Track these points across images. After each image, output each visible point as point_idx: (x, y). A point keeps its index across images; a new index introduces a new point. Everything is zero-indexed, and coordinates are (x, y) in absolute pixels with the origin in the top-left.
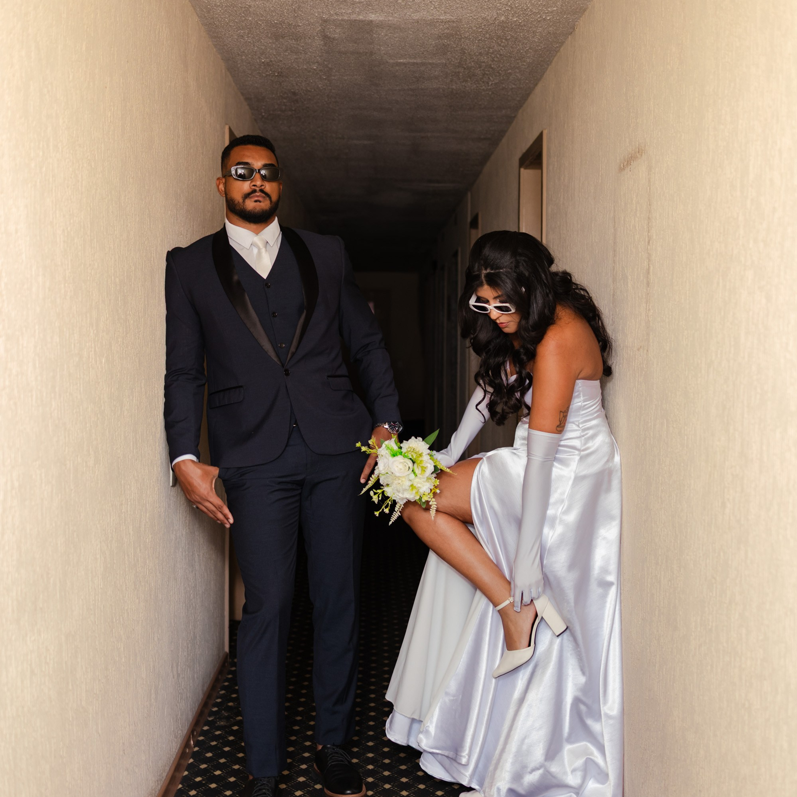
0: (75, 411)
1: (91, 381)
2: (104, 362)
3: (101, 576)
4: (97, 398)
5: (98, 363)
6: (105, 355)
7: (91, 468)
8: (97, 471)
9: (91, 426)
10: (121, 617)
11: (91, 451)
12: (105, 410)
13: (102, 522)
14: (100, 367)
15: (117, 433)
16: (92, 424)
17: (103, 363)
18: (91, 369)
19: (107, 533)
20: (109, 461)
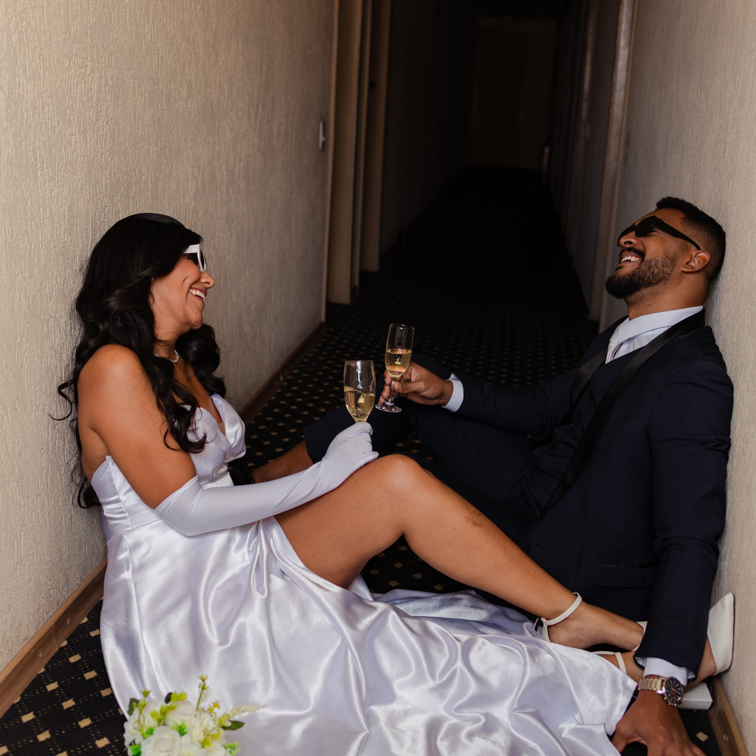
0: (168, 42)
1: (185, 21)
2: (200, 8)
3: (192, 197)
4: (191, 39)
5: (193, 7)
6: (201, 3)
7: (184, 98)
8: (190, 103)
9: (184, 61)
10: (212, 241)
11: (184, 83)
12: (199, 52)
13: (195, 150)
14: (195, 12)
15: (211, 78)
16: (185, 60)
17: (198, 10)
18: (185, 10)
19: (199, 162)
20: (202, 100)
